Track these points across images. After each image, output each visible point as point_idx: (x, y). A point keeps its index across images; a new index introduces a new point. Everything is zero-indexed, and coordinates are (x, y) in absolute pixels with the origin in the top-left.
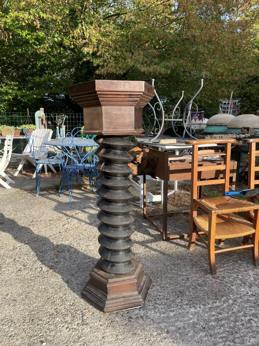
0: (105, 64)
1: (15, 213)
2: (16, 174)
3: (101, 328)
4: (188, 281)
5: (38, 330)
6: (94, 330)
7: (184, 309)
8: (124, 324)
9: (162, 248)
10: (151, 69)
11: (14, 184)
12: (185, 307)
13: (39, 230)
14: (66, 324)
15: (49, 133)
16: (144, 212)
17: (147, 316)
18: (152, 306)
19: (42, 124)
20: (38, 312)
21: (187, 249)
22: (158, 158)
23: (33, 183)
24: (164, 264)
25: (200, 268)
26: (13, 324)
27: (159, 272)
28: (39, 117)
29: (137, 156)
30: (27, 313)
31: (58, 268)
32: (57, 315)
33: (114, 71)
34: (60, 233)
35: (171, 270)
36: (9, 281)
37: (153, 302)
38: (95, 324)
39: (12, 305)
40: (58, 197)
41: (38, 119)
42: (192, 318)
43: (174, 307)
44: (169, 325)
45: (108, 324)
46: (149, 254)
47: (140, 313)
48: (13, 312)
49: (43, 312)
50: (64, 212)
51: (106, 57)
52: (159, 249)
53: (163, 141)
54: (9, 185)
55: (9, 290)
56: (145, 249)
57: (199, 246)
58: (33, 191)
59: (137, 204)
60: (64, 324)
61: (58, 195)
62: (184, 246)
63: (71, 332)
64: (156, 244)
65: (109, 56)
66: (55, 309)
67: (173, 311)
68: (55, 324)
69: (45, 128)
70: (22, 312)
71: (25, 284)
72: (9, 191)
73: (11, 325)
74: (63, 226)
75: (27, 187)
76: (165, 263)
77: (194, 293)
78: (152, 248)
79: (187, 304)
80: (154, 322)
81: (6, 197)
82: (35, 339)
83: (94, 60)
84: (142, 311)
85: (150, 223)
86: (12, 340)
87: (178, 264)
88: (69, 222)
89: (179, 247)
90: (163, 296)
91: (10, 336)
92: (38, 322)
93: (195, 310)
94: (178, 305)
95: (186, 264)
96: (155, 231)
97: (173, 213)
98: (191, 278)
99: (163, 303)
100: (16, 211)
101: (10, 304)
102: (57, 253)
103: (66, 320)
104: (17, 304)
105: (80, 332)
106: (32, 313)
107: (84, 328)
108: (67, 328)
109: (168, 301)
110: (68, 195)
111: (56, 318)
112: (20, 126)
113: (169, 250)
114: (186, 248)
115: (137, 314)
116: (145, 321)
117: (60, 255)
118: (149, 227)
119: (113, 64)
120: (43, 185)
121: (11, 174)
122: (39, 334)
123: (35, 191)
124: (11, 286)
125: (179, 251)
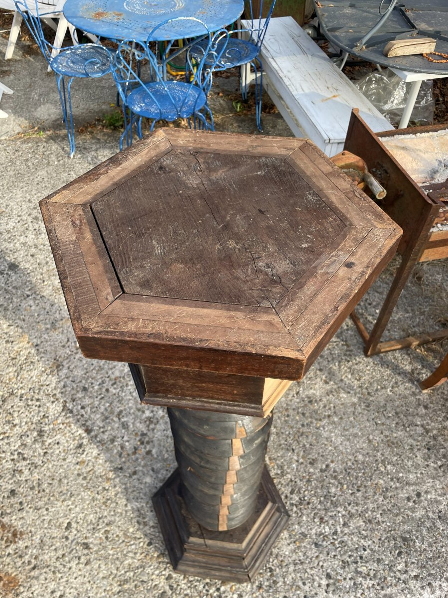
4: (420, 503)
7: (410, 591)
18: (350, 579)
21: (416, 387)
25: (444, 461)
37: (352, 567)
39: (83, 559)
43: (391, 585)
46: (337, 402)
48: (89, 582)
49: (145, 585)
52: (356, 384)
55: (70, 510)
56: (326, 383)
58: (58, 130)
62: (411, 377)
64: (350, 368)
70: (105, 582)
71: (98, 493)
72: (5, 129)
75: (43, 112)
76: (371, 437)
78: (341, 380)
79: (416, 578)
89: (399, 378)
93: (431, 596)
94: (399, 579)
95: (415, 444)
98: (426, 492)
101: (79, 558)
104: (92, 556)
106: (126, 587)
109: (380, 566)
123: (63, 133)
125: (400, 395)
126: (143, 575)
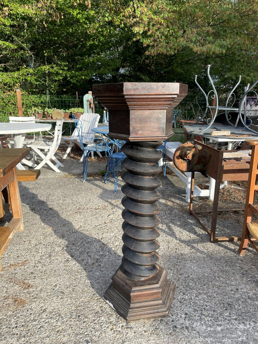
0: (156, 44)
1: (64, 199)
2: (65, 157)
3: (145, 334)
4: (238, 292)
5: (84, 328)
6: (138, 336)
7: (232, 324)
8: (169, 333)
9: (209, 250)
10: (204, 49)
11: (62, 167)
12: (233, 321)
13: (85, 219)
14: (111, 325)
15: (96, 118)
16: (190, 207)
17: (193, 327)
18: (198, 316)
19: (90, 107)
20: (84, 308)
21: (237, 254)
22: (211, 156)
23: (80, 167)
24: (212, 270)
25: (251, 279)
26: (61, 318)
27: (205, 278)
28: (88, 101)
29: (188, 152)
30: (74, 308)
31: (103, 262)
32: (102, 313)
33: (165, 51)
34: (105, 223)
35: (218, 277)
36: (58, 271)
37: (200, 312)
38: (140, 329)
39: (60, 297)
40: (104, 184)
41: (86, 102)
42: (240, 336)
43: (221, 321)
44: (216, 341)
45: (152, 331)
46: (195, 256)
47: (185, 323)
48: (61, 305)
49: (89, 308)
50: (109, 200)
51: (156, 37)
52: (205, 251)
53: (215, 133)
54: (58, 168)
55: (58, 280)
56: (190, 250)
57: (250, 252)
58: (80, 176)
59: (183, 198)
60: (108, 325)
61: (103, 182)
62: (234, 251)
63: (115, 334)
64: (203, 246)
65: (160, 35)
66: (100, 307)
67: (221, 325)
68: (100, 324)
69: (93, 112)
70: (69, 306)
71: (72, 276)
72: (58, 174)
73: (59, 319)
74: (108, 216)
75: (75, 171)
76: (212, 268)
77: (243, 308)
78: (198, 249)
79: (236, 319)
80: (200, 335)
81: (55, 181)
82: (81, 338)
83: (144, 40)
84: (188, 321)
85: (196, 220)
86: (59, 335)
87: (226, 271)
88: (114, 212)
89: (228, 251)
90: (210, 307)
91: (58, 332)
92: (84, 319)
93: (244, 327)
94: (226, 319)
95: (235, 272)
96: (202, 230)
97: (221, 210)
98: (241, 289)
99: (210, 315)
100: (65, 197)
101: (58, 296)
102: (103, 246)
103: (110, 320)
104: (65, 296)
105: (125, 335)
106: (79, 308)
107: (129, 332)
108: (111, 330)
109: (215, 313)
110: (113, 182)
111: (101, 317)
112: (70, 109)
113: (216, 253)
114: (235, 253)
115: (182, 324)
116: (191, 333)
117: (105, 248)
118: (196, 225)
119: (164, 44)
120: (90, 170)
121: (60, 157)
122: (84, 332)
123: (82, 176)
124: (60, 277)
125: (228, 256)
126: (88, 305)
